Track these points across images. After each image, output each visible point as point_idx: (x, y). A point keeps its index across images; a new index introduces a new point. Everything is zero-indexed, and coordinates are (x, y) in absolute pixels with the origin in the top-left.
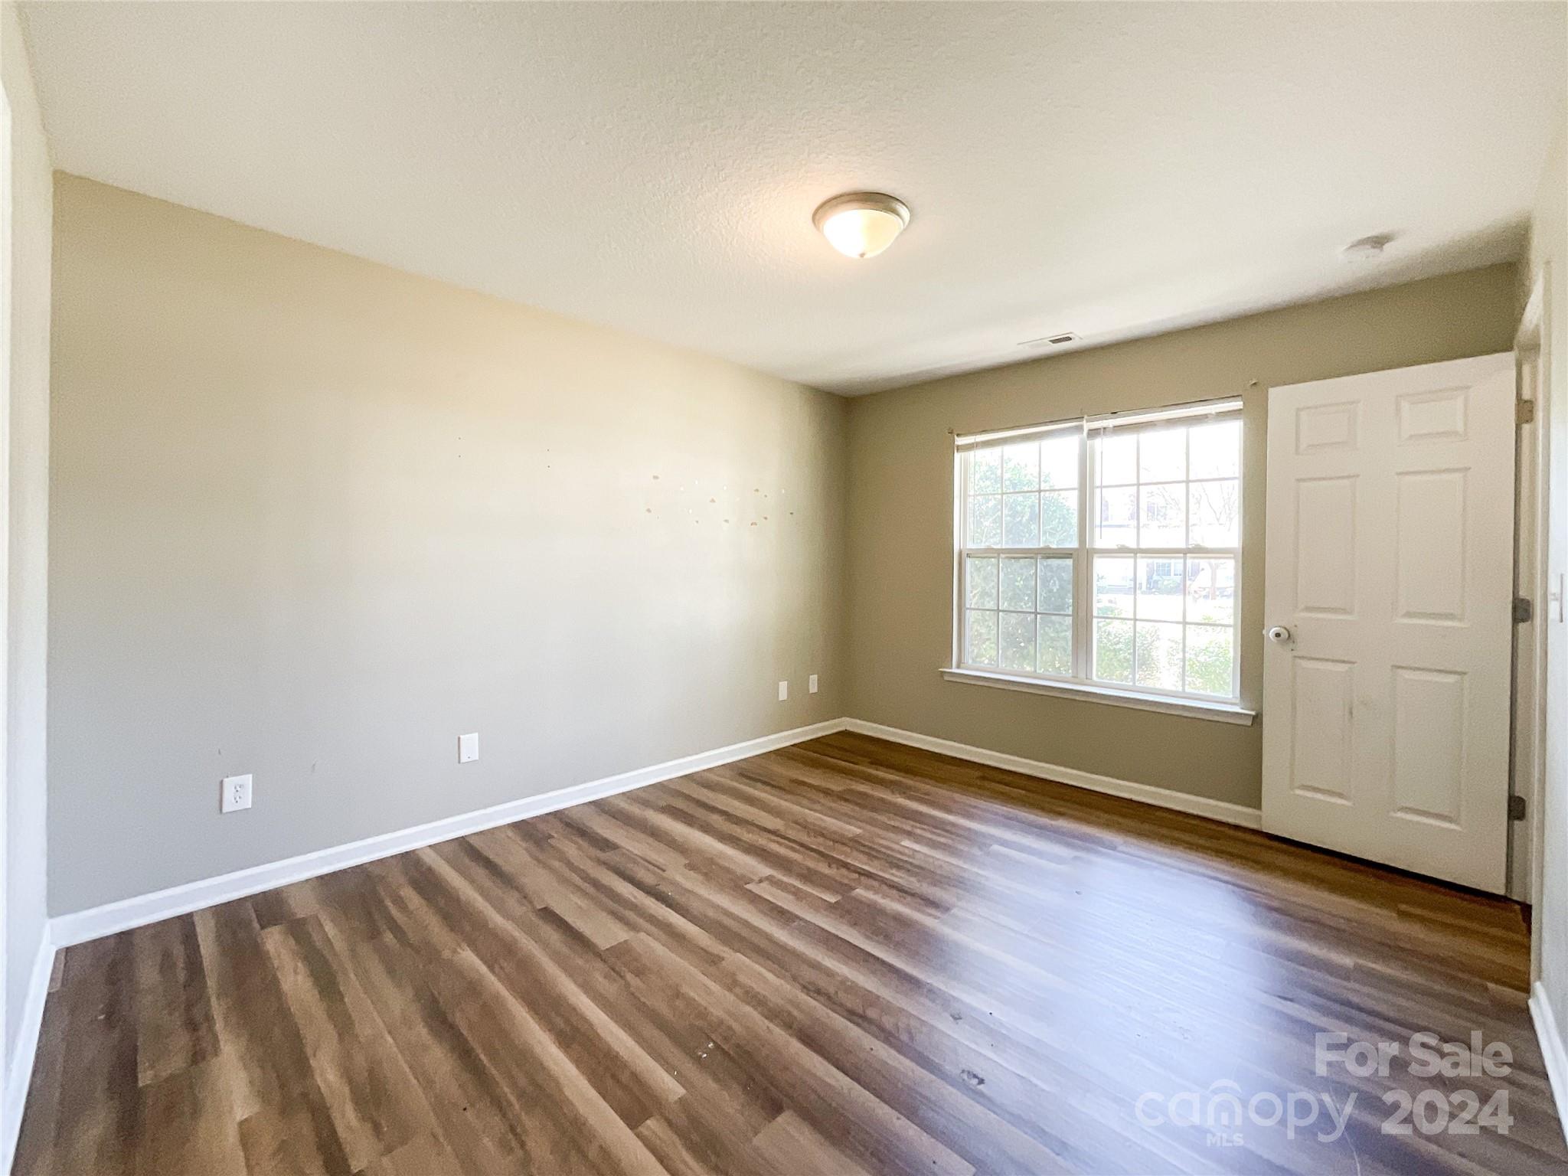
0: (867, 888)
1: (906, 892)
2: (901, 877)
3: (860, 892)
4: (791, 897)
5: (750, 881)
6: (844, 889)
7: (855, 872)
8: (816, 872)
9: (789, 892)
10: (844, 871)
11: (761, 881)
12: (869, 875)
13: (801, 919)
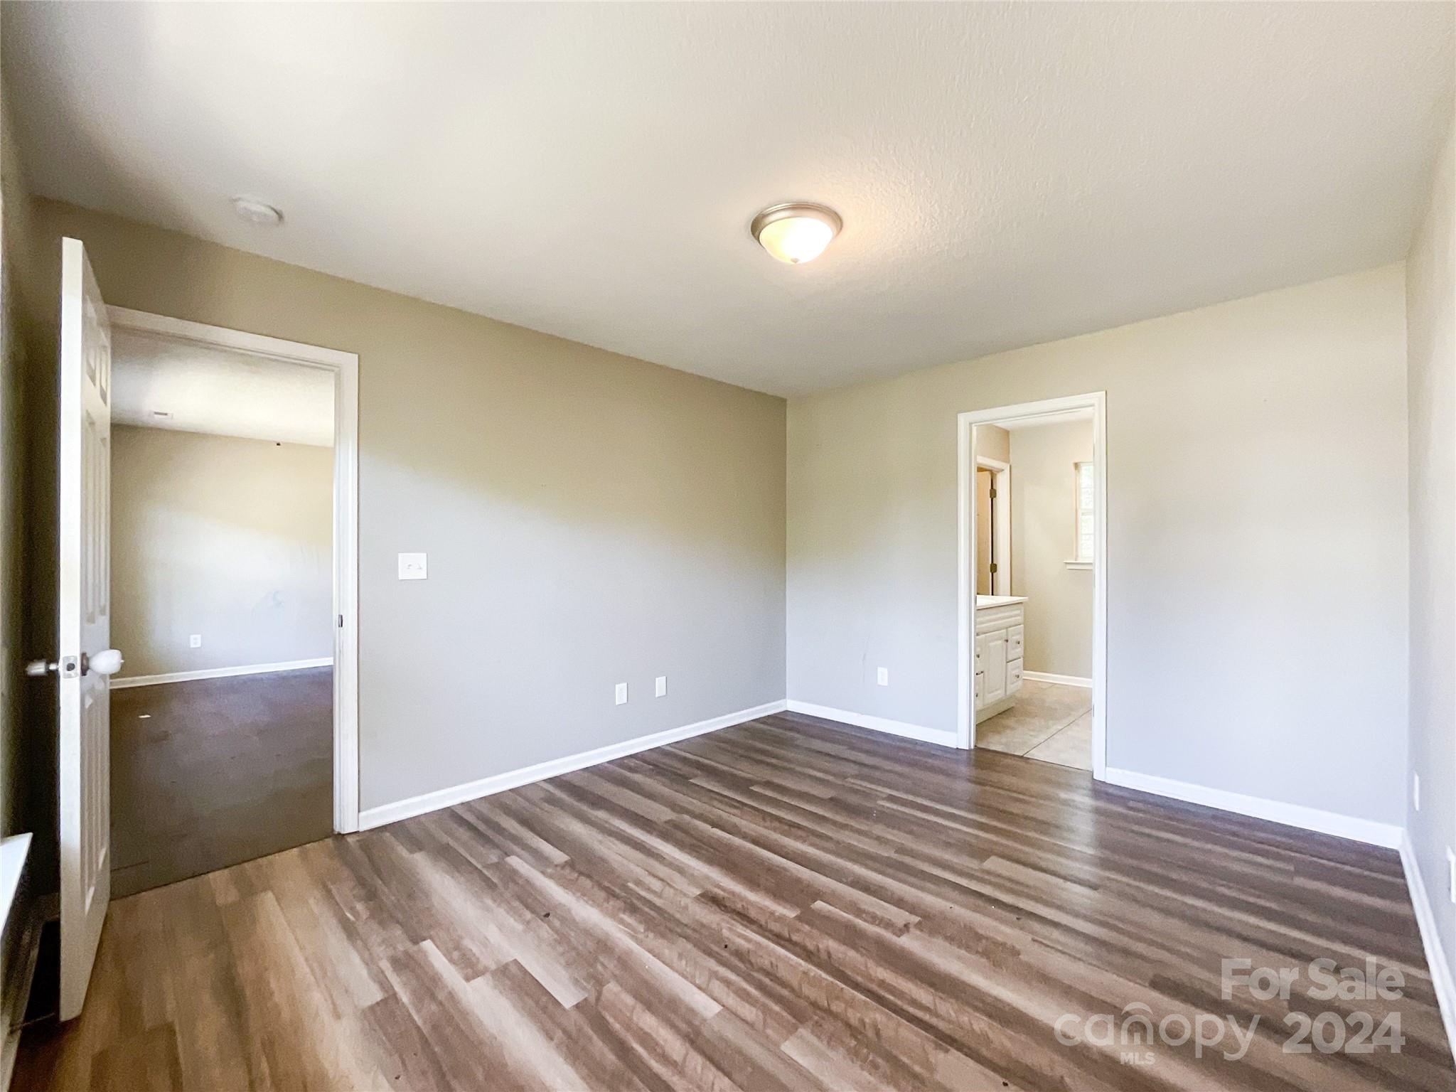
0: (780, 919)
1: (739, 914)
2: (740, 936)
3: (790, 913)
4: (863, 907)
5: (919, 926)
6: (808, 917)
7: (796, 944)
8: (844, 942)
9: (867, 913)
10: (810, 945)
11: (907, 926)
12: (778, 939)
13: (846, 883)
